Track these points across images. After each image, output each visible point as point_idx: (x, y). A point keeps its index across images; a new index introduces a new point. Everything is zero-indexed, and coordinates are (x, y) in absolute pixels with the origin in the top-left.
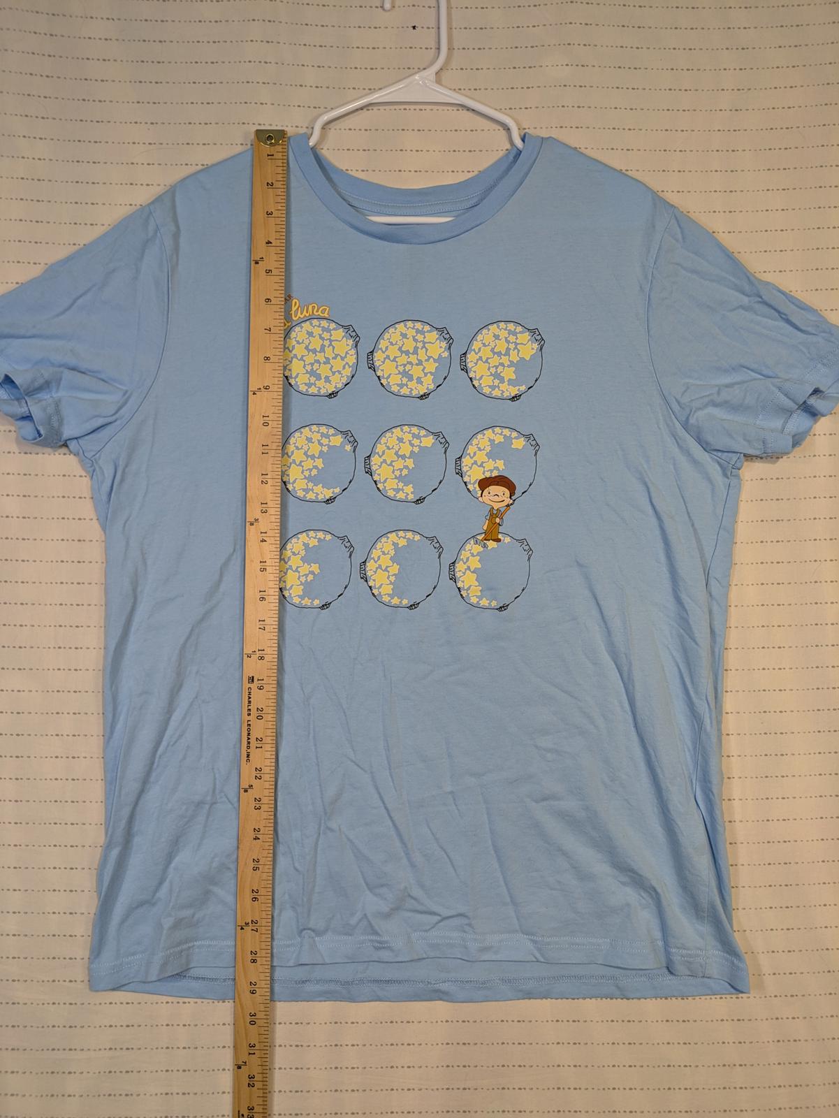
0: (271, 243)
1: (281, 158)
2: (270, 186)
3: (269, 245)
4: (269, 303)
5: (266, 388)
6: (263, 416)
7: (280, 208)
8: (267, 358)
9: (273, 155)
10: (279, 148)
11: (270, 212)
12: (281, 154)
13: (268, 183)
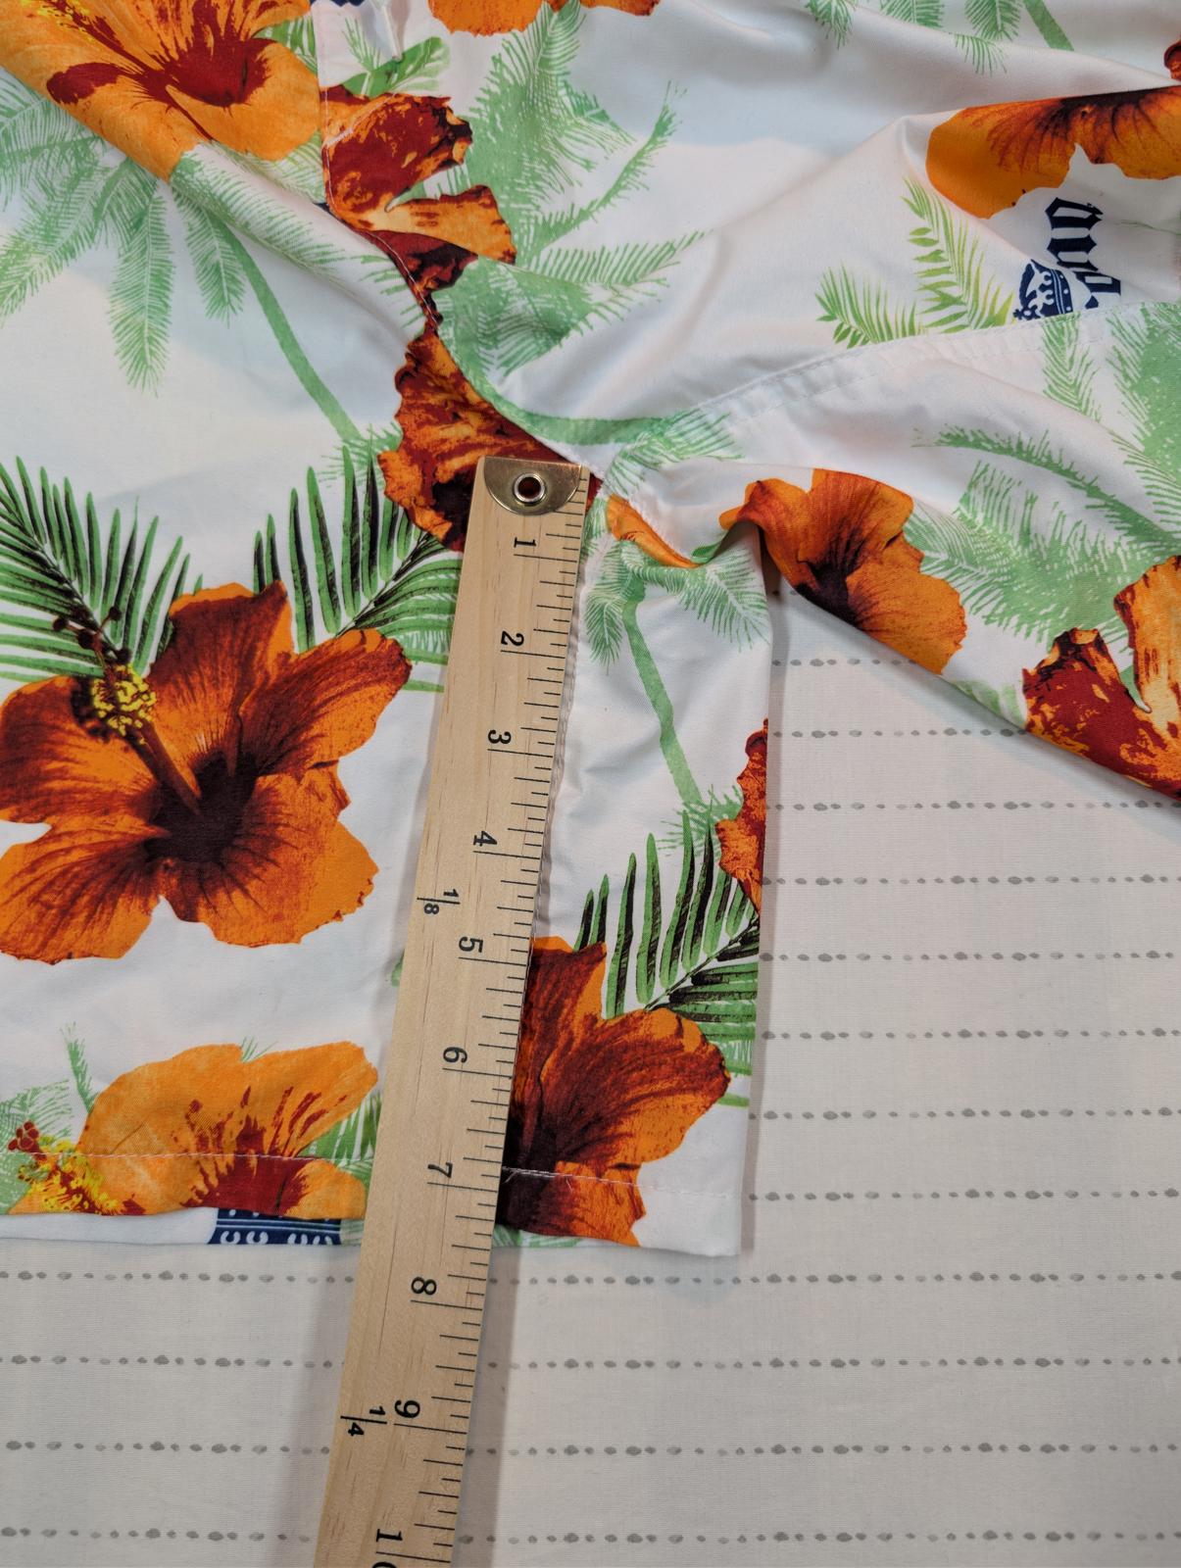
0: (493, 841)
1: (560, 554)
2: (510, 646)
3: (486, 847)
4: (457, 1065)
5: (407, 1410)
6: (380, 1536)
7: (538, 723)
8: (424, 1287)
9: (533, 544)
10: (555, 521)
11: (500, 732)
12: (562, 542)
13: (504, 634)
